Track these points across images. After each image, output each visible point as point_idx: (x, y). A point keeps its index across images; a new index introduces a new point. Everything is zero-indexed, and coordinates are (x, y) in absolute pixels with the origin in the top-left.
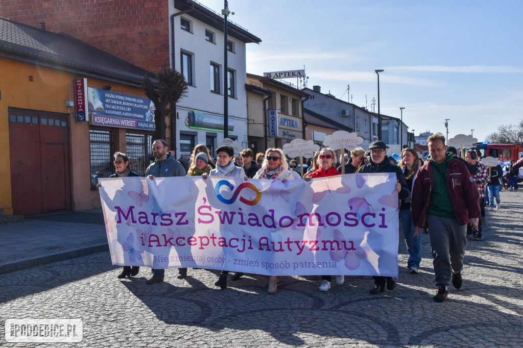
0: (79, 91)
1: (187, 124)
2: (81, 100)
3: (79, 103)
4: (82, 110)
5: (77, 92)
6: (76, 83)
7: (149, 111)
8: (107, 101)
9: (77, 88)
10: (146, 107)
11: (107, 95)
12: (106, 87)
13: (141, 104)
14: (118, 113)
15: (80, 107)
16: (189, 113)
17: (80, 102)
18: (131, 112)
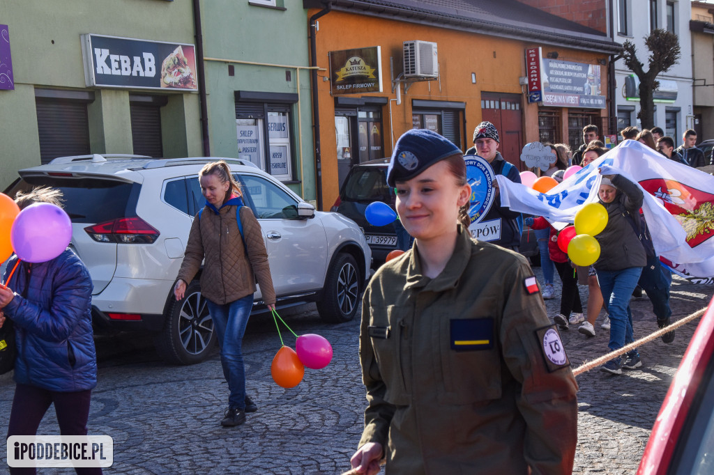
0: (531, 64)
1: (625, 95)
2: (536, 75)
3: (532, 80)
4: (536, 88)
5: (529, 66)
6: (529, 54)
7: (588, 81)
8: (551, 72)
9: (530, 60)
10: (584, 76)
11: (551, 65)
12: (551, 55)
13: (580, 72)
14: (561, 88)
15: (534, 84)
16: (626, 79)
17: (534, 78)
18: (572, 85)
